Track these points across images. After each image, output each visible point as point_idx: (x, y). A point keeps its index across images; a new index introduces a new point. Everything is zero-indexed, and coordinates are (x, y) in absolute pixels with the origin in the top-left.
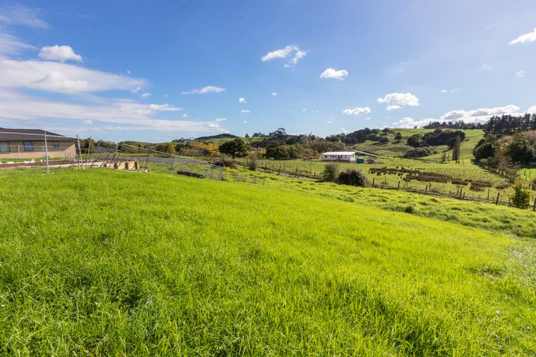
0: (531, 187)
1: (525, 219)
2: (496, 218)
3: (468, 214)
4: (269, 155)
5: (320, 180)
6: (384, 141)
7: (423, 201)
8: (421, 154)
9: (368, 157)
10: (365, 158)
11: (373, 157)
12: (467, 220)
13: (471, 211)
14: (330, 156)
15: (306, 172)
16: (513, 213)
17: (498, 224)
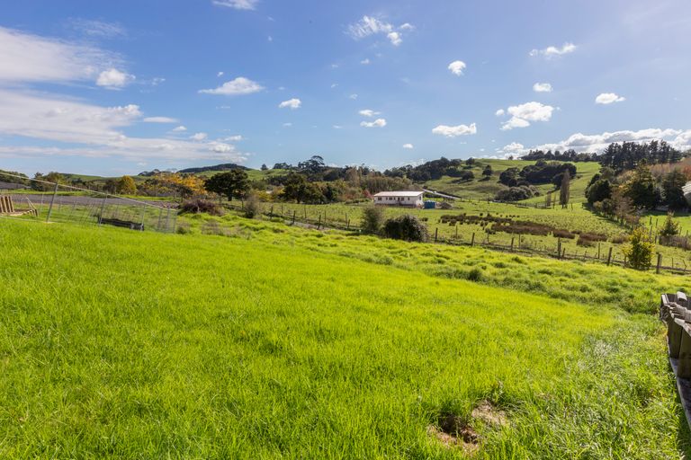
0: (658, 240)
1: (640, 285)
2: (599, 286)
3: (561, 280)
4: (288, 196)
5: (355, 233)
6: (468, 177)
7: (499, 262)
8: (519, 196)
9: (442, 199)
10: (438, 202)
11: (449, 199)
12: (557, 290)
13: (567, 275)
14: (387, 197)
15: (340, 221)
16: (626, 276)
17: (603, 294)
